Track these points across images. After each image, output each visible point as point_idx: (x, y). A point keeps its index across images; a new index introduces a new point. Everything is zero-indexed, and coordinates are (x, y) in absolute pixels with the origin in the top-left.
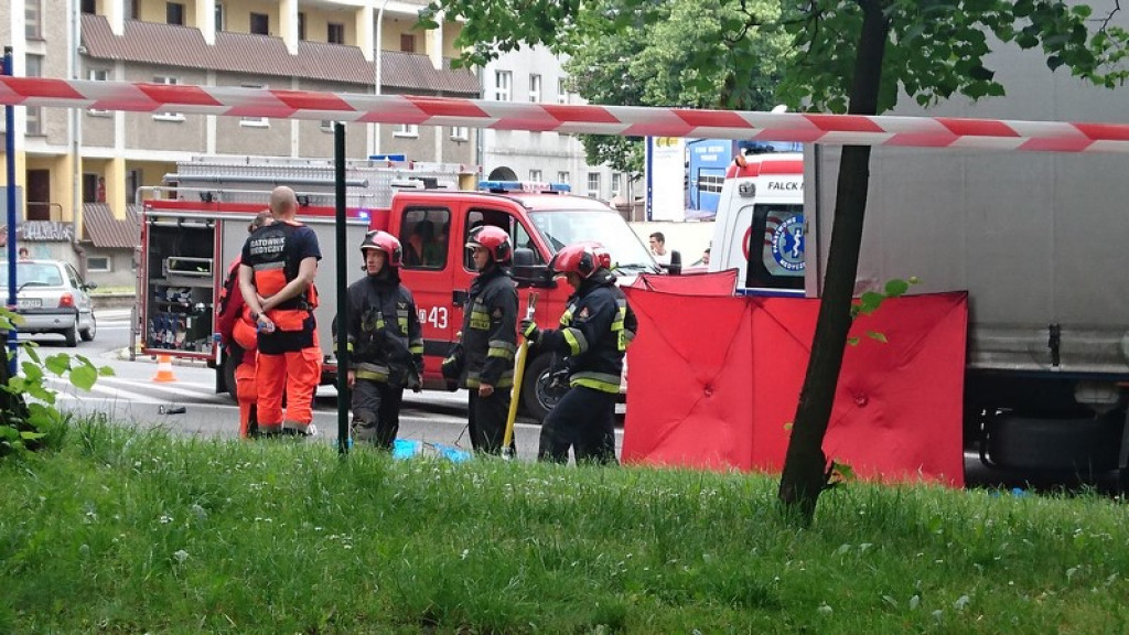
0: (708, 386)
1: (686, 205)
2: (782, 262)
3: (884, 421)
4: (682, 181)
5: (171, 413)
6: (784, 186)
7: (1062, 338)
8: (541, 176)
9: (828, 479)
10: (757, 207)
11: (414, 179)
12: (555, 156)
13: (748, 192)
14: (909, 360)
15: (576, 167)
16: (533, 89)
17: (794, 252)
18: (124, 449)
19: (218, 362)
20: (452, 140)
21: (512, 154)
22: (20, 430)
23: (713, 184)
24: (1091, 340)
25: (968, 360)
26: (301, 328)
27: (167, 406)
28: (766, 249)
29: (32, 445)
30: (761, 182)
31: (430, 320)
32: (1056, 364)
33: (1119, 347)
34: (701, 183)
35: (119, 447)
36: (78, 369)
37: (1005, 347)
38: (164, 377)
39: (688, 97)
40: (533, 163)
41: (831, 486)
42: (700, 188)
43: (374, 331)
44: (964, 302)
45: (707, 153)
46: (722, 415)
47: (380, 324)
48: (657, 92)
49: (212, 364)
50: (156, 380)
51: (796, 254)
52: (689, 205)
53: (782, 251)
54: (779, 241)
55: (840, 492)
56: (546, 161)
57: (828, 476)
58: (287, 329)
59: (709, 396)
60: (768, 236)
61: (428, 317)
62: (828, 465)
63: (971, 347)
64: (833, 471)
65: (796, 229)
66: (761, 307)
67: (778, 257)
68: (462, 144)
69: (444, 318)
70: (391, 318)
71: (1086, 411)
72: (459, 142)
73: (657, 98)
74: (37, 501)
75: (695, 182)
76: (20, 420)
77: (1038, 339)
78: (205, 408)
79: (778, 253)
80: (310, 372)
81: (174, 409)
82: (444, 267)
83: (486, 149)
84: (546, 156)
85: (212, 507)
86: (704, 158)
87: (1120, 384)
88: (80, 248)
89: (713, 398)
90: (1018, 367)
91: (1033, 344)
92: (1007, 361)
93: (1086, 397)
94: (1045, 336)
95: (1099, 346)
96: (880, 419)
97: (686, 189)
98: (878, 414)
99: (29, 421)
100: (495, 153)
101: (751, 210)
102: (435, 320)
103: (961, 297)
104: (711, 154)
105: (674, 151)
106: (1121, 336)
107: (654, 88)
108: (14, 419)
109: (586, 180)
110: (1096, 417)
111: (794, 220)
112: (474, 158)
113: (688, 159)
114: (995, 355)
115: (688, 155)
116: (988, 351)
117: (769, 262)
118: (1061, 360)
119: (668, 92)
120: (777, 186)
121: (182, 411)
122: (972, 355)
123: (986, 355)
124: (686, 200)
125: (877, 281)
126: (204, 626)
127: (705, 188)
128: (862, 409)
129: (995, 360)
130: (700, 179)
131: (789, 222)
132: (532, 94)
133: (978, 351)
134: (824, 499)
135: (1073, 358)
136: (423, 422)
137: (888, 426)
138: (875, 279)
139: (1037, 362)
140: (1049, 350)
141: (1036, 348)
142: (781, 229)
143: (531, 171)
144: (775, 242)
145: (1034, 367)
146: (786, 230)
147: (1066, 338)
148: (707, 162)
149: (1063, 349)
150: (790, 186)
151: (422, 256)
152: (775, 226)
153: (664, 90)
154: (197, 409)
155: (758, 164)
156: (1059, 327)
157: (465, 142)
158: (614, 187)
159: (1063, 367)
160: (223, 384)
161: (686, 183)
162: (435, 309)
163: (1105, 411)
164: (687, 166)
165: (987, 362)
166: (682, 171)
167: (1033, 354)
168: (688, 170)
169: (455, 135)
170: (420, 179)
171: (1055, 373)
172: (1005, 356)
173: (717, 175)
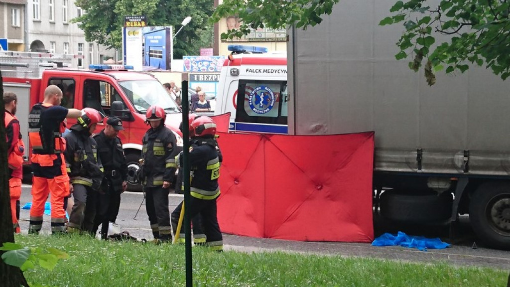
0: (236, 179)
1: (143, 64)
2: (254, 109)
3: (331, 197)
4: (141, 52)
6: (254, 71)
7: (423, 156)
8: (55, 44)
10: (240, 81)
11: (50, 62)
12: (62, 35)
13: (235, 73)
14: (343, 167)
15: (72, 41)
16: (51, 3)
17: (260, 104)
20: (13, 27)
21: (42, 34)
23: (156, 54)
24: (438, 157)
25: (374, 167)
26: (52, 165)
28: (246, 103)
30: (242, 68)
32: (420, 169)
33: (453, 160)
34: (151, 53)
37: (393, 160)
39: (137, 11)
40: (52, 38)
42: (150, 56)
43: (83, 162)
44: (372, 137)
45: (154, 39)
46: (245, 195)
47: (86, 157)
48: (122, 8)
51: (261, 106)
52: (145, 64)
53: (254, 104)
54: (252, 98)
56: (58, 37)
58: (44, 166)
59: (237, 184)
60: (246, 96)
63: (376, 160)
65: (261, 93)
66: (269, 140)
67: (252, 107)
68: (17, 29)
70: (90, 154)
71: (433, 191)
72: (16, 28)
73: (121, 11)
75: (148, 53)
77: (410, 156)
79: (252, 105)
80: (61, 190)
83: (29, 31)
84: (58, 35)
86: (152, 41)
87: (452, 179)
89: (239, 185)
90: (400, 170)
91: (408, 158)
92: (394, 167)
93: (433, 185)
94: (415, 155)
95: (442, 160)
96: (328, 196)
97: (143, 56)
98: (328, 194)
100: (34, 33)
101: (237, 83)
103: (370, 134)
104: (155, 39)
105: (137, 38)
106: (454, 155)
107: (120, 6)
109: (77, 46)
110: (438, 195)
111: (260, 88)
112: (23, 35)
113: (144, 42)
114: (388, 164)
115: (144, 40)
116: (386, 162)
117: (247, 109)
118: (422, 167)
119: (126, 8)
120: (250, 71)
122: (377, 164)
123: (384, 164)
124: (143, 62)
125: (326, 126)
127: (152, 56)
128: (320, 191)
129: (388, 166)
130: (150, 51)
131: (257, 89)
132: (51, 5)
133: (380, 162)
135: (428, 166)
137: (333, 200)
138: (325, 125)
139: (410, 168)
140: (416, 162)
141: (410, 161)
142: (253, 92)
143: (51, 42)
144: (250, 99)
145: (409, 170)
146: (255, 93)
147: (425, 156)
148: (153, 43)
149: (423, 162)
150: (258, 71)
152: (250, 91)
153: (125, 7)
155: (240, 59)
156: (421, 150)
157: (19, 28)
158: (90, 50)
159: (423, 170)
161: (143, 53)
163: (442, 192)
164: (143, 45)
165: (385, 168)
166: (141, 48)
167: (408, 164)
168: (144, 47)
169: (14, 25)
170: (55, 63)
171: (419, 173)
172: (394, 164)
173: (158, 50)
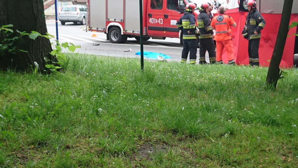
5: (96, 45)
9: (280, 76)
18: (84, 69)
19: (107, 32)
22: (55, 66)
27: (95, 43)
29: (58, 70)
31: (158, 22)
35: (82, 68)
36: (70, 46)
38: (94, 35)
41: (281, 78)
49: (105, 33)
50: (92, 36)
55: (284, 79)
57: (280, 75)
61: (158, 21)
62: (280, 71)
64: (282, 74)
66: (244, 15)
69: (162, 21)
74: (59, 90)
76: (55, 63)
78: (104, 44)
81: (97, 44)
82: (162, 9)
85: (108, 91)
88: (74, 2)
96: (271, 46)
99: (58, 63)
102: (160, 22)
103: (296, 15)
108: (53, 62)
121: (99, 45)
126: (108, 138)
128: (266, 43)
134: (279, 81)
136: (157, 47)
137: (273, 48)
151: (156, 6)
154: (102, 44)
160: (108, 38)
162: (160, 19)
